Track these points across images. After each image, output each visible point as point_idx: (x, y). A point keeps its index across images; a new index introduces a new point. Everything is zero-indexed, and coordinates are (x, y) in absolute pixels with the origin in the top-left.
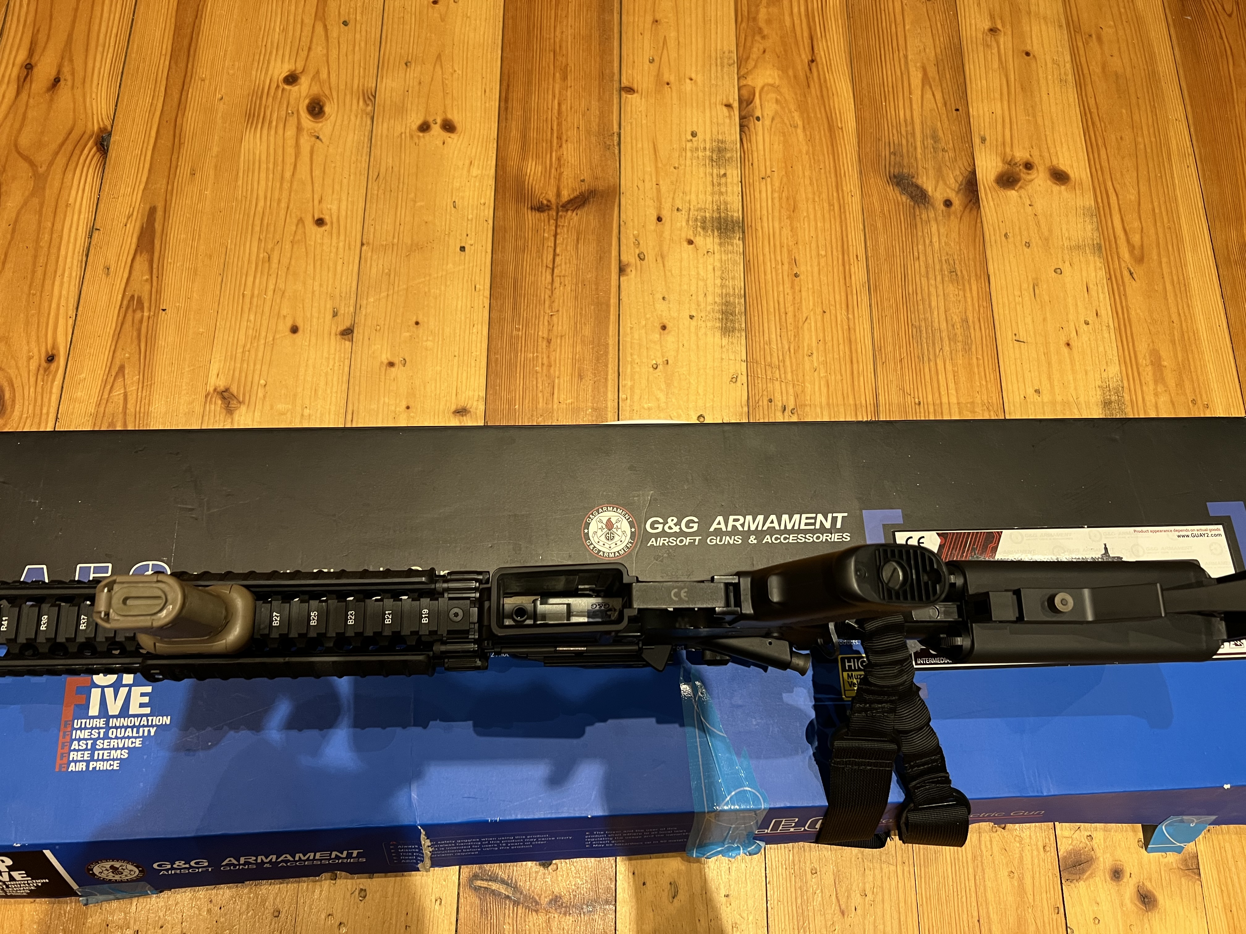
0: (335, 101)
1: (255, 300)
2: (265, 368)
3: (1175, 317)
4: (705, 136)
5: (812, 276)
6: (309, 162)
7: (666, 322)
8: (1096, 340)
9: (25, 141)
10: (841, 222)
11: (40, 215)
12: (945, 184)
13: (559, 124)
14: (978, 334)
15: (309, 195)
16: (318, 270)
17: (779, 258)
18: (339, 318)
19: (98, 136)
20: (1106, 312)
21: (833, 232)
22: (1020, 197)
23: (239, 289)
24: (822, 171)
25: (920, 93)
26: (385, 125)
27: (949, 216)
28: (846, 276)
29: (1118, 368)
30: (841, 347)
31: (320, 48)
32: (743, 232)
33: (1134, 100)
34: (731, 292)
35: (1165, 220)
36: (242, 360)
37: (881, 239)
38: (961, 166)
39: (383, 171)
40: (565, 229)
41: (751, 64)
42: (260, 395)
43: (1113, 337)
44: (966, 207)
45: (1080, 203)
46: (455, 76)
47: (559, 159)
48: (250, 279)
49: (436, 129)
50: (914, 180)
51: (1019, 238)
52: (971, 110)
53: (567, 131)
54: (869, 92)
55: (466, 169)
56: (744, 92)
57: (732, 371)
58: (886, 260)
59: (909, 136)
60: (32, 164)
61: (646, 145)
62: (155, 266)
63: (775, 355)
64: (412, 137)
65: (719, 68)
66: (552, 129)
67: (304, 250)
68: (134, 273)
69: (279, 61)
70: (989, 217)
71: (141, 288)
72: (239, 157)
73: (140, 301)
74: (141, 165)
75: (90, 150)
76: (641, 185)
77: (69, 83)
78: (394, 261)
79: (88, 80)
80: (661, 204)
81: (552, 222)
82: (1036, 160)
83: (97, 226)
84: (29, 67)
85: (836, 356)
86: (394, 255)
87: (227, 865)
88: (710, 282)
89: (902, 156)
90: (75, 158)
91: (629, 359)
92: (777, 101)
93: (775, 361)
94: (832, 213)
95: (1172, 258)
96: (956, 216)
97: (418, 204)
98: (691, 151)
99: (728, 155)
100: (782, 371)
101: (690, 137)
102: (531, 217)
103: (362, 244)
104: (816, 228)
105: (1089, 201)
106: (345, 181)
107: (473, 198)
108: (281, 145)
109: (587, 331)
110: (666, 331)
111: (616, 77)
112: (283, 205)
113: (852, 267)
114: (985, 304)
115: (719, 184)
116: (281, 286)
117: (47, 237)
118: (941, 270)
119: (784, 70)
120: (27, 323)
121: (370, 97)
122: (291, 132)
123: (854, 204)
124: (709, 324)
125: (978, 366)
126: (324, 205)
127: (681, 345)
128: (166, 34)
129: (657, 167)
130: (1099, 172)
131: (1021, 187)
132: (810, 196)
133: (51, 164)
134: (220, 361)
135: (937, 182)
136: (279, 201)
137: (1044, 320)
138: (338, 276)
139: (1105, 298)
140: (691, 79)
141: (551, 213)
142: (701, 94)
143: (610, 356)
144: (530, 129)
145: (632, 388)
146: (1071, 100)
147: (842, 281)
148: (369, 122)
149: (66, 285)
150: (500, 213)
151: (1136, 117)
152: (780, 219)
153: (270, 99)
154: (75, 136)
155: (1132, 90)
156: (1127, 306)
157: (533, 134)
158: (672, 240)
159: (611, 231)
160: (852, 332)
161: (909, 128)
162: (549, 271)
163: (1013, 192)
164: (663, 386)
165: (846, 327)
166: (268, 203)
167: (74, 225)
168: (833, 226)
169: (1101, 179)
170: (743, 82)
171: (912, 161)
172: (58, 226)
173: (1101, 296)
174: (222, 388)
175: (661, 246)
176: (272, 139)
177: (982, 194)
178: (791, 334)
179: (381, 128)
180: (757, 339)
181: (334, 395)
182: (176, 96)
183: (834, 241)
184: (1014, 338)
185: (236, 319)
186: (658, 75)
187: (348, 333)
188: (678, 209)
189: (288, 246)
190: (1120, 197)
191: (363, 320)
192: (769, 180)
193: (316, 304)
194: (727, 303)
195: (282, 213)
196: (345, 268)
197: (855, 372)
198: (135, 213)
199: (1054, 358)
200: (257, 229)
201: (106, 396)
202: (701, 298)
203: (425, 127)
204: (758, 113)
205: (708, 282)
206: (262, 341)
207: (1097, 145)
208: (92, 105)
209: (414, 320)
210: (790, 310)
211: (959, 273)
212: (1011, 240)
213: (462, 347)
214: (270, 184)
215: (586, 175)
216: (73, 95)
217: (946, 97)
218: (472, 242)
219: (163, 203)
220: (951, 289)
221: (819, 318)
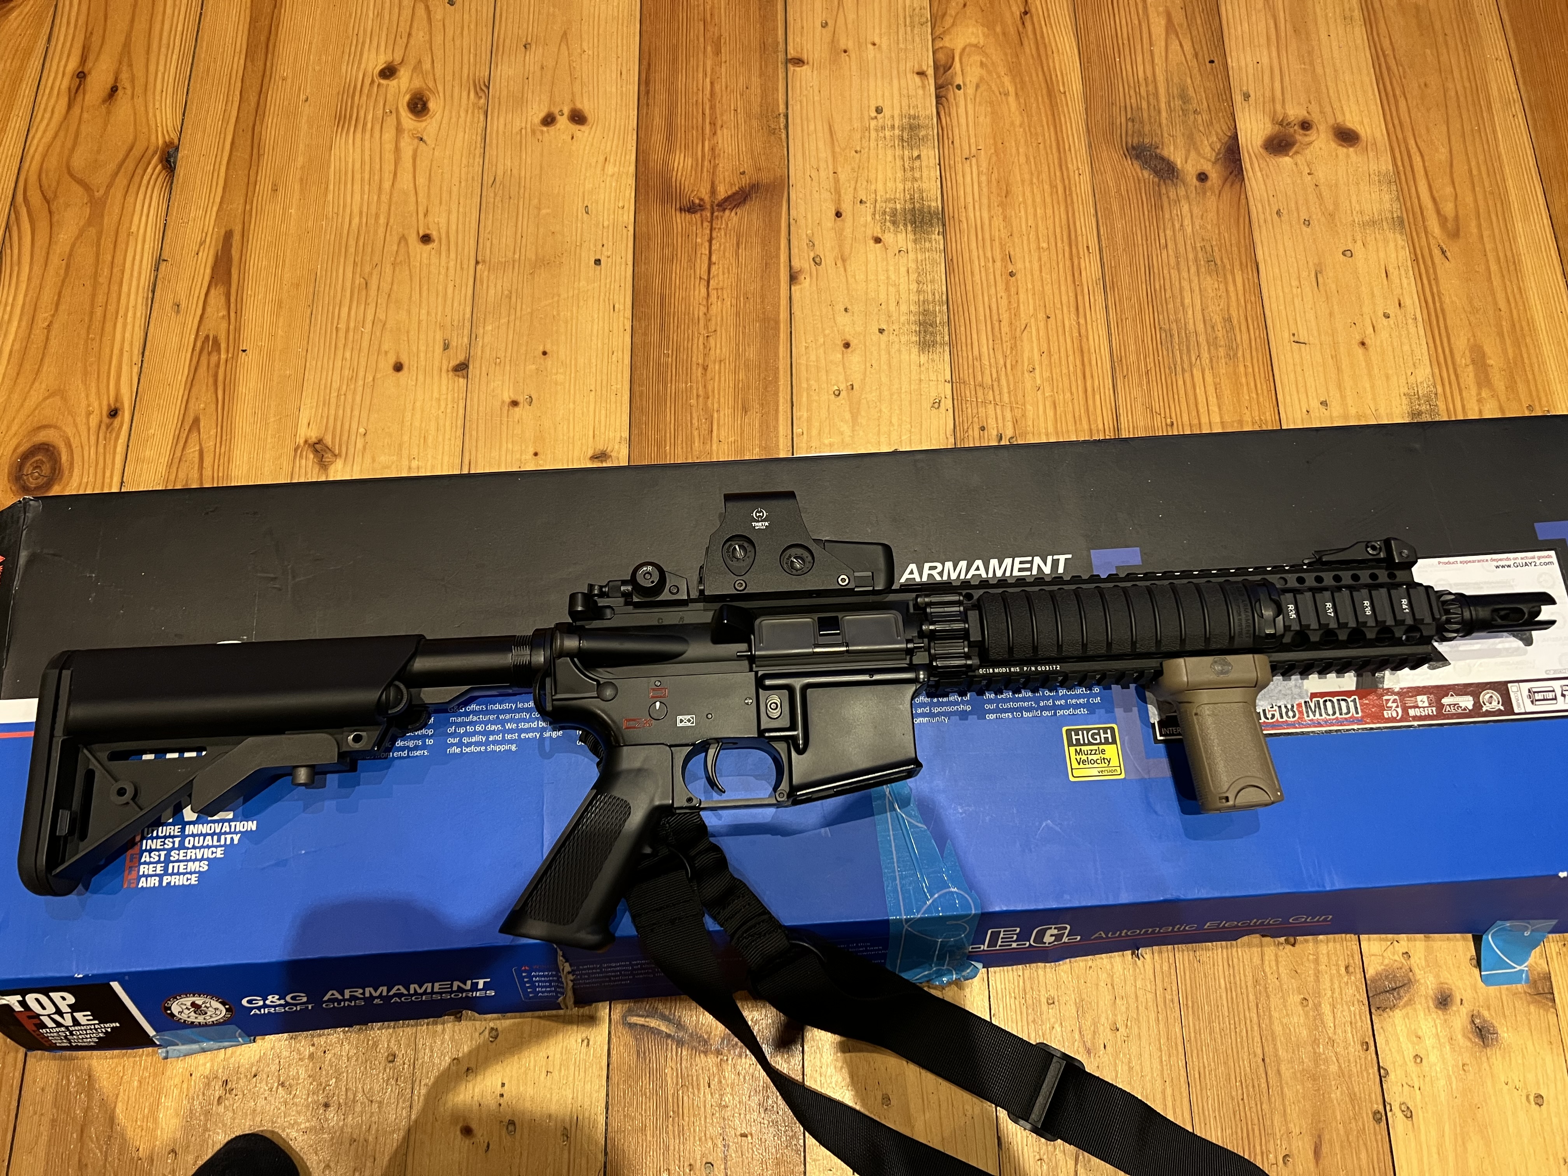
0: (441, 94)
1: (351, 334)
2: (364, 415)
3: (1502, 304)
4: (893, 111)
5: (1032, 275)
6: (411, 170)
7: (849, 338)
8: (1400, 336)
9: (78, 162)
10: (1067, 207)
11: (98, 245)
12: (1199, 154)
13: (712, 108)
14: (1245, 336)
15: (412, 208)
16: (425, 294)
17: (989, 254)
18: (451, 351)
19: (163, 152)
20: (1412, 301)
21: (1057, 220)
22: (1296, 164)
23: (332, 323)
24: (1041, 146)
25: (1163, 44)
26: (502, 120)
27: (1205, 193)
28: (1075, 273)
29: (1428, 370)
30: (1071, 358)
31: (421, 34)
32: (944, 225)
33: (1441, 39)
34: (930, 298)
35: (1487, 184)
36: (337, 406)
37: (1119, 225)
38: (1219, 131)
39: (500, 173)
40: (723, 232)
41: (949, 21)
42: (360, 445)
43: (1422, 332)
44: (1226, 180)
45: (1373, 167)
46: (585, 56)
47: (713, 149)
48: (345, 310)
49: (563, 122)
50: (1158, 151)
51: (1295, 214)
52: (1229, 60)
53: (722, 115)
54: (1098, 46)
55: (600, 166)
56: (941, 56)
57: (933, 394)
58: (1124, 250)
59: (1151, 97)
60: (86, 187)
61: (819, 127)
62: (233, 300)
63: (987, 372)
64: (533, 132)
65: (909, 29)
66: (703, 114)
67: (407, 272)
68: (209, 310)
69: (373, 51)
70: (1256, 192)
71: (216, 325)
72: (329, 167)
73: (216, 342)
74: (214, 184)
75: (155, 168)
76: (814, 174)
77: (129, 92)
78: (515, 281)
79: (150, 86)
80: (840, 196)
81: (706, 224)
82: (1316, 117)
83: (164, 257)
84: (81, 76)
85: (1065, 371)
86: (516, 274)
87: (329, 1000)
88: (903, 287)
89: (1142, 122)
90: (137, 179)
91: (804, 385)
92: (982, 64)
93: (988, 380)
94: (1055, 197)
95: (1497, 231)
96: (1213, 192)
97: (544, 212)
98: (877, 130)
99: (923, 133)
100: (997, 392)
101: (874, 114)
102: (680, 220)
103: (477, 263)
104: (1035, 215)
105: (1386, 164)
106: (455, 189)
107: (610, 201)
108: (378, 150)
109: (752, 353)
110: (850, 350)
111: (781, 46)
112: (382, 220)
113: (1082, 261)
114: (1253, 299)
115: (912, 169)
116: (381, 315)
117: (106, 272)
118: (1196, 259)
119: (989, 25)
120: (85, 373)
121: (483, 88)
122: (389, 135)
123: (1083, 185)
124: (904, 339)
125: (1246, 375)
126: (430, 218)
127: (868, 365)
128: (241, 28)
129: (833, 153)
130: (1398, 128)
131: (1297, 153)
132: (1027, 177)
133: (109, 186)
134: (311, 408)
135: (1188, 151)
136: (377, 216)
137: (1331, 314)
138: (449, 302)
139: (1409, 284)
140: (874, 44)
141: (704, 213)
142: (886, 62)
143: (781, 382)
144: (676, 116)
145: (809, 420)
146: (1359, 42)
147: (1070, 279)
148: (482, 118)
149: (129, 327)
150: (642, 217)
151: (1444, 58)
152: (989, 206)
153: (364, 98)
154: (137, 152)
155: (1438, 25)
156: (1439, 292)
157: (680, 121)
158: (854, 239)
159: (779, 231)
160: (1085, 340)
161: (1151, 88)
162: (703, 283)
163: (1287, 159)
164: (848, 416)
165: (1076, 334)
166: (364, 220)
167: (138, 258)
168: (1057, 212)
169: (1400, 136)
170: (939, 44)
171: (1156, 127)
172: (119, 259)
173: (1405, 281)
174: (314, 440)
175: (841, 247)
176: (367, 144)
177: (1246, 164)
178: (1007, 346)
179: (497, 123)
180: (965, 354)
181: (447, 442)
182: (253, 100)
183: (1058, 230)
184: (1292, 339)
185: (329, 358)
186: (833, 41)
187: (462, 368)
188: (861, 202)
189: (388, 269)
190: (1426, 158)
191: (479, 353)
192: (974, 160)
193: (422, 336)
194: (926, 313)
195: (381, 231)
196: (457, 292)
197: (1089, 389)
198: (208, 240)
199: (1345, 363)
200: (352, 250)
201: (178, 454)
202: (893, 307)
203: (549, 120)
204: (959, 80)
205: (901, 287)
206: (361, 383)
207: (1394, 95)
208: (155, 116)
209: (541, 349)
210: (1005, 317)
211: (1219, 262)
212: (1285, 217)
213: (599, 379)
214: (366, 196)
215: (747, 165)
216: (134, 107)
217: (1197, 47)
218: (609, 253)
219: (240, 226)
220: (1209, 282)
221: (1042, 325)
